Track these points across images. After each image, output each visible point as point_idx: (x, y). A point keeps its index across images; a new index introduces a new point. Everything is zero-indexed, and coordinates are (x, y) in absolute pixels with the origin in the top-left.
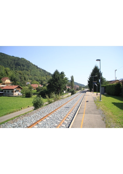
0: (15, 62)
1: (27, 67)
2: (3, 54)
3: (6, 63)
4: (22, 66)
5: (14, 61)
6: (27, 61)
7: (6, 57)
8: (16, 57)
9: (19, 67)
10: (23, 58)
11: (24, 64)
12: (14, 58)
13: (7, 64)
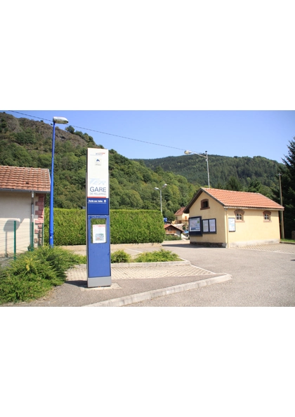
0: (239, 169)
1: (268, 177)
2: (214, 158)
3: (219, 175)
4: (254, 177)
5: (237, 168)
6: (268, 163)
7: (221, 162)
8: (243, 158)
9: (249, 178)
10: (260, 157)
11: (261, 170)
12: (237, 160)
13: (222, 178)
